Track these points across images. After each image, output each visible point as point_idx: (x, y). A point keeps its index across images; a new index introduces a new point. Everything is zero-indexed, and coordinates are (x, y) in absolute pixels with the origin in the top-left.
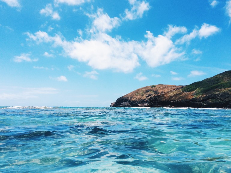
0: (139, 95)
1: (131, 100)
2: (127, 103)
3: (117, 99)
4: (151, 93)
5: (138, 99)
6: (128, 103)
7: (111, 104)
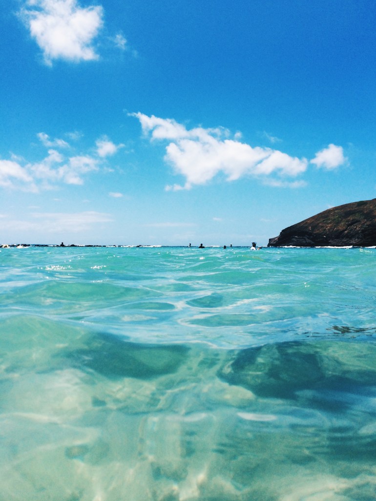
0: (331, 223)
1: (315, 232)
2: (304, 239)
3: (283, 231)
4: (357, 217)
5: (329, 229)
6: (308, 238)
7: (270, 240)
